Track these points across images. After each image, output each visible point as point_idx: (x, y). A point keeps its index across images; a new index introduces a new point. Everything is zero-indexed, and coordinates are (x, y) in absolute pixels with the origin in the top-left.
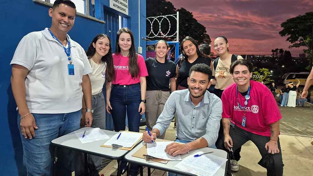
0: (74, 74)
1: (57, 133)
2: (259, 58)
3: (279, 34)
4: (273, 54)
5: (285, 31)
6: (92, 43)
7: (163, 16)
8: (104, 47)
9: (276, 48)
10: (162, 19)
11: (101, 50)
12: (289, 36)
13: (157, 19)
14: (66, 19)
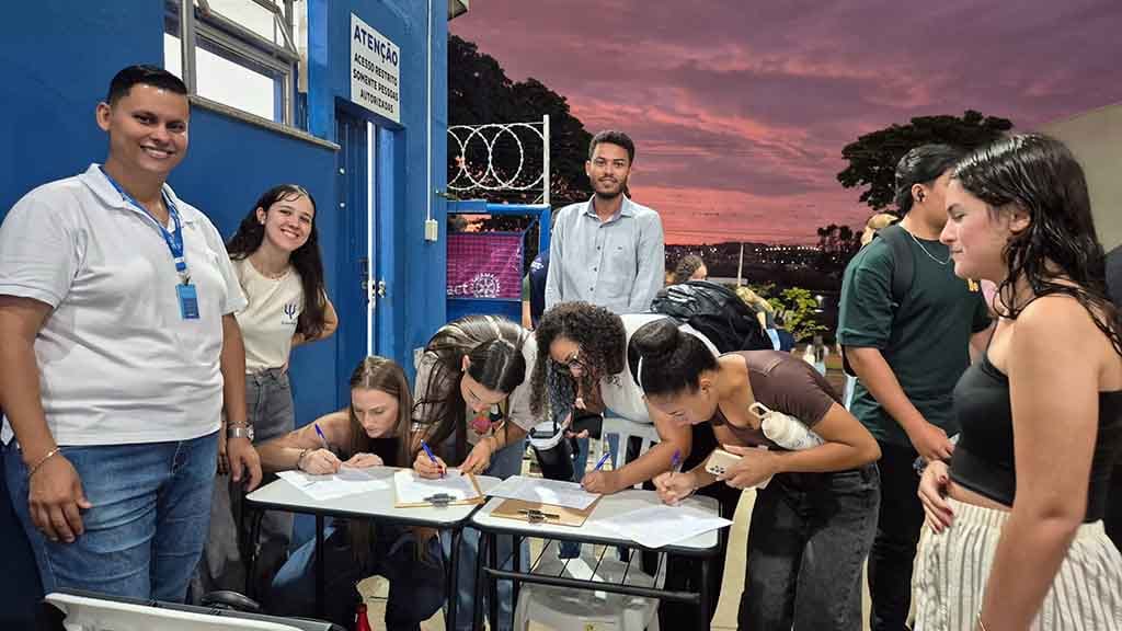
0: (197, 316)
1: (151, 511)
2: (780, 255)
3: (837, 181)
4: (823, 242)
5: (853, 171)
6: (256, 208)
7: (501, 126)
8: (296, 225)
9: (830, 224)
10: (498, 135)
11: (283, 230)
12: (868, 187)
13: (480, 135)
14: (160, 132)
